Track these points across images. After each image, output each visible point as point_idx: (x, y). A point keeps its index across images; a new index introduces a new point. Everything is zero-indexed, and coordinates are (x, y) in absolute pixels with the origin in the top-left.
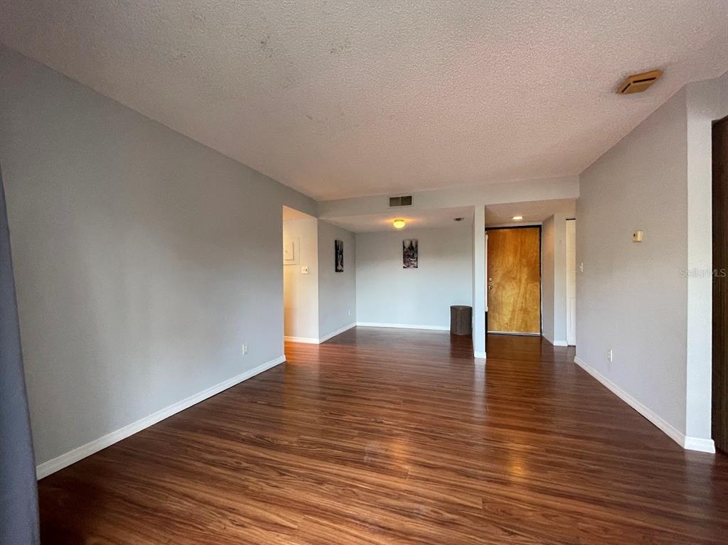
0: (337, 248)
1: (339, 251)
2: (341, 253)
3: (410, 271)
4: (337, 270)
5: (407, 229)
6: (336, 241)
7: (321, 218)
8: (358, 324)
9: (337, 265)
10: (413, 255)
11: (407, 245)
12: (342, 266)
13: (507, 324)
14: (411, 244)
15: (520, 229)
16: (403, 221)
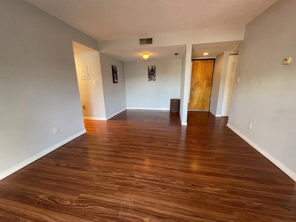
0: (113, 70)
1: (114, 72)
2: (116, 73)
3: (152, 82)
4: (114, 82)
5: (149, 59)
6: (112, 66)
7: (101, 51)
8: (127, 108)
9: (114, 79)
10: (153, 74)
11: (150, 68)
12: (117, 80)
13: (195, 107)
14: (152, 68)
15: (205, 60)
16: (148, 54)
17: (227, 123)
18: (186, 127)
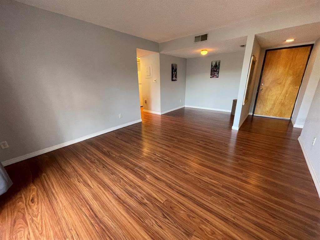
0: (173, 68)
1: (174, 70)
2: (176, 71)
3: (214, 79)
4: (172, 80)
6: (172, 64)
8: (186, 106)
9: (172, 77)
10: (217, 70)
11: (214, 64)
12: (176, 78)
13: (268, 111)
14: (216, 63)
16: (207, 50)
17: (300, 136)
18: (237, 132)
